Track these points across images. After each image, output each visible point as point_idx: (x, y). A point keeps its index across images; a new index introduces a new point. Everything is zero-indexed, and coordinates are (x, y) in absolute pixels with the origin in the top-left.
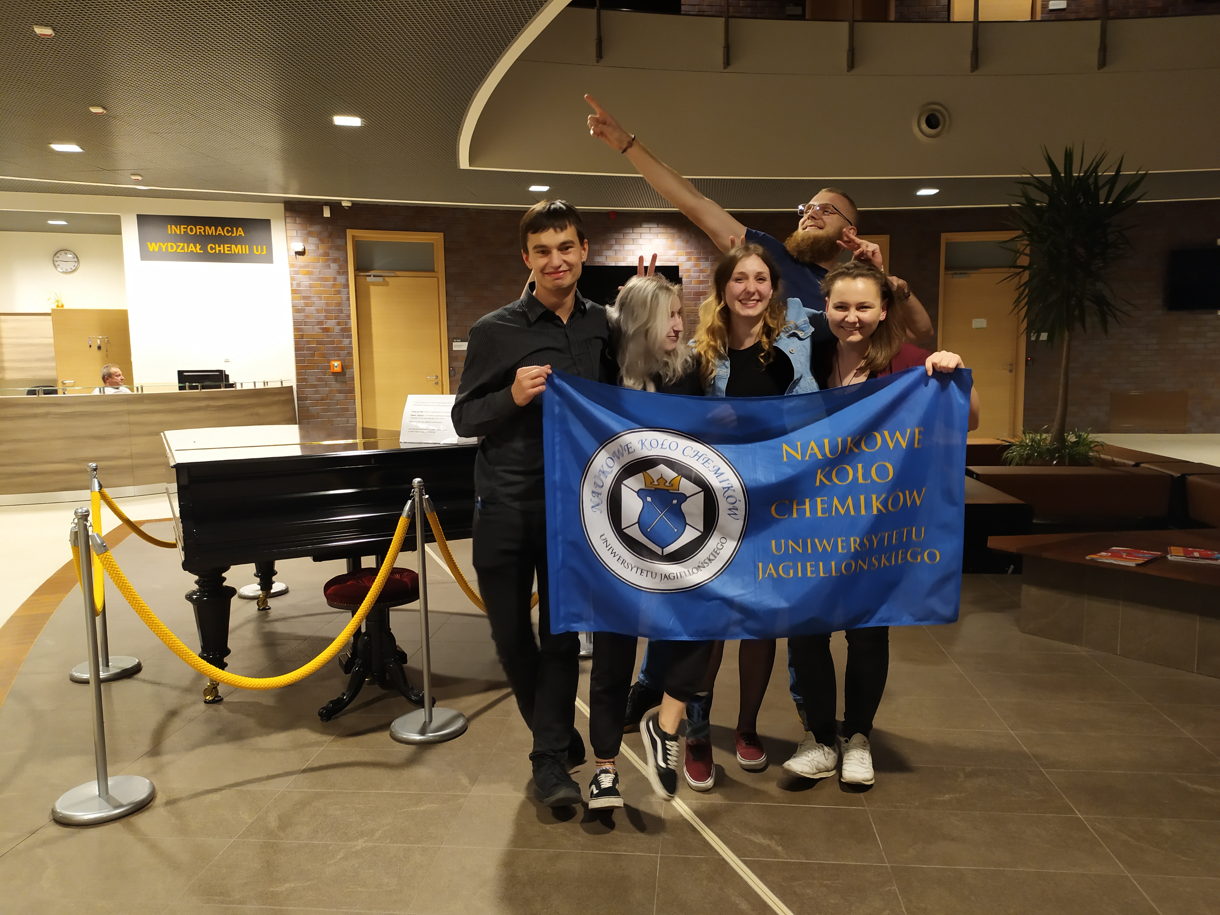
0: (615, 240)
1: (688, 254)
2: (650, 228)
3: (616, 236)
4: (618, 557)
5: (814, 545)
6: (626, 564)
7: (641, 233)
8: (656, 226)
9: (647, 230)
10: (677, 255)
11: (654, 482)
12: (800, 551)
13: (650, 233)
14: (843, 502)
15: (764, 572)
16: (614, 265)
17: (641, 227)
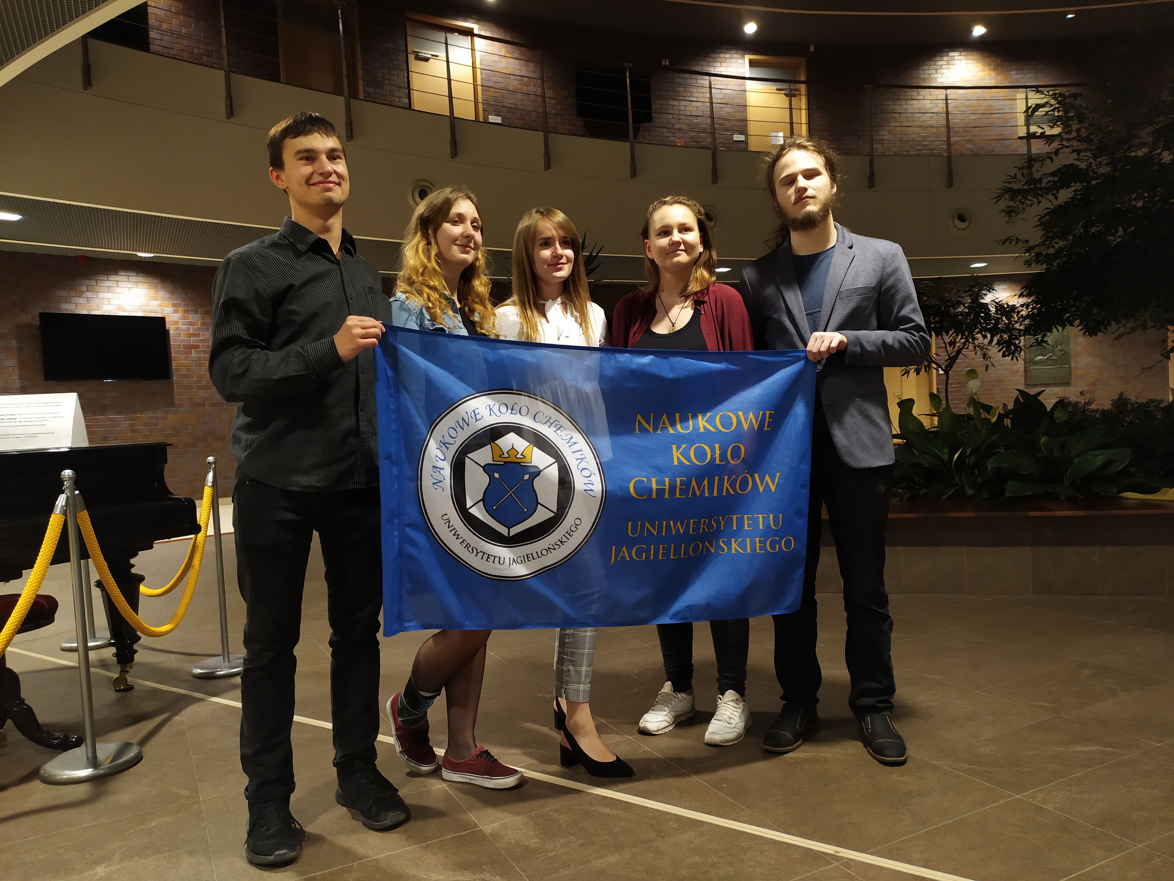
0: (86, 287)
1: (174, 305)
2: (128, 276)
3: (87, 282)
4: (462, 540)
5: (668, 527)
6: (470, 549)
7: (117, 281)
8: (136, 275)
9: (126, 278)
10: (160, 306)
11: (504, 454)
12: (655, 533)
13: (128, 281)
14: (699, 484)
15: (616, 557)
16: (87, 313)
17: (117, 274)
